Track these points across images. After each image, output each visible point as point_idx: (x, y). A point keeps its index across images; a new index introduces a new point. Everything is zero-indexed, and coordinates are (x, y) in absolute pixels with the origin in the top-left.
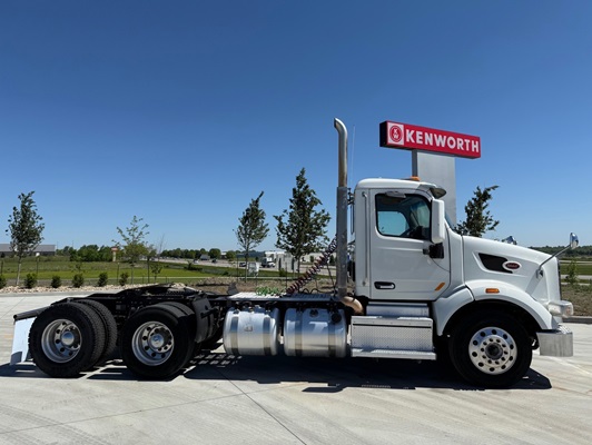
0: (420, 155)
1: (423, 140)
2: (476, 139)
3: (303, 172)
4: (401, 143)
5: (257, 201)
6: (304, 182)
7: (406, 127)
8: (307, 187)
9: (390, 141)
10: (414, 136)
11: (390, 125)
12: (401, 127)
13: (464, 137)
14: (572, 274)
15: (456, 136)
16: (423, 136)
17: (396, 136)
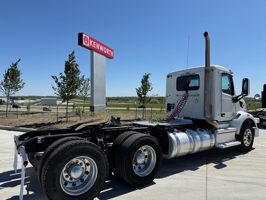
0: (95, 53)
1: (96, 46)
2: (112, 50)
3: (73, 53)
4: (88, 45)
5: (15, 65)
6: (73, 58)
7: (90, 38)
8: (74, 61)
9: (84, 43)
10: (93, 43)
11: (84, 35)
12: (88, 37)
13: (109, 49)
14: (128, 107)
15: (107, 47)
16: (96, 44)
17: (86, 42)
